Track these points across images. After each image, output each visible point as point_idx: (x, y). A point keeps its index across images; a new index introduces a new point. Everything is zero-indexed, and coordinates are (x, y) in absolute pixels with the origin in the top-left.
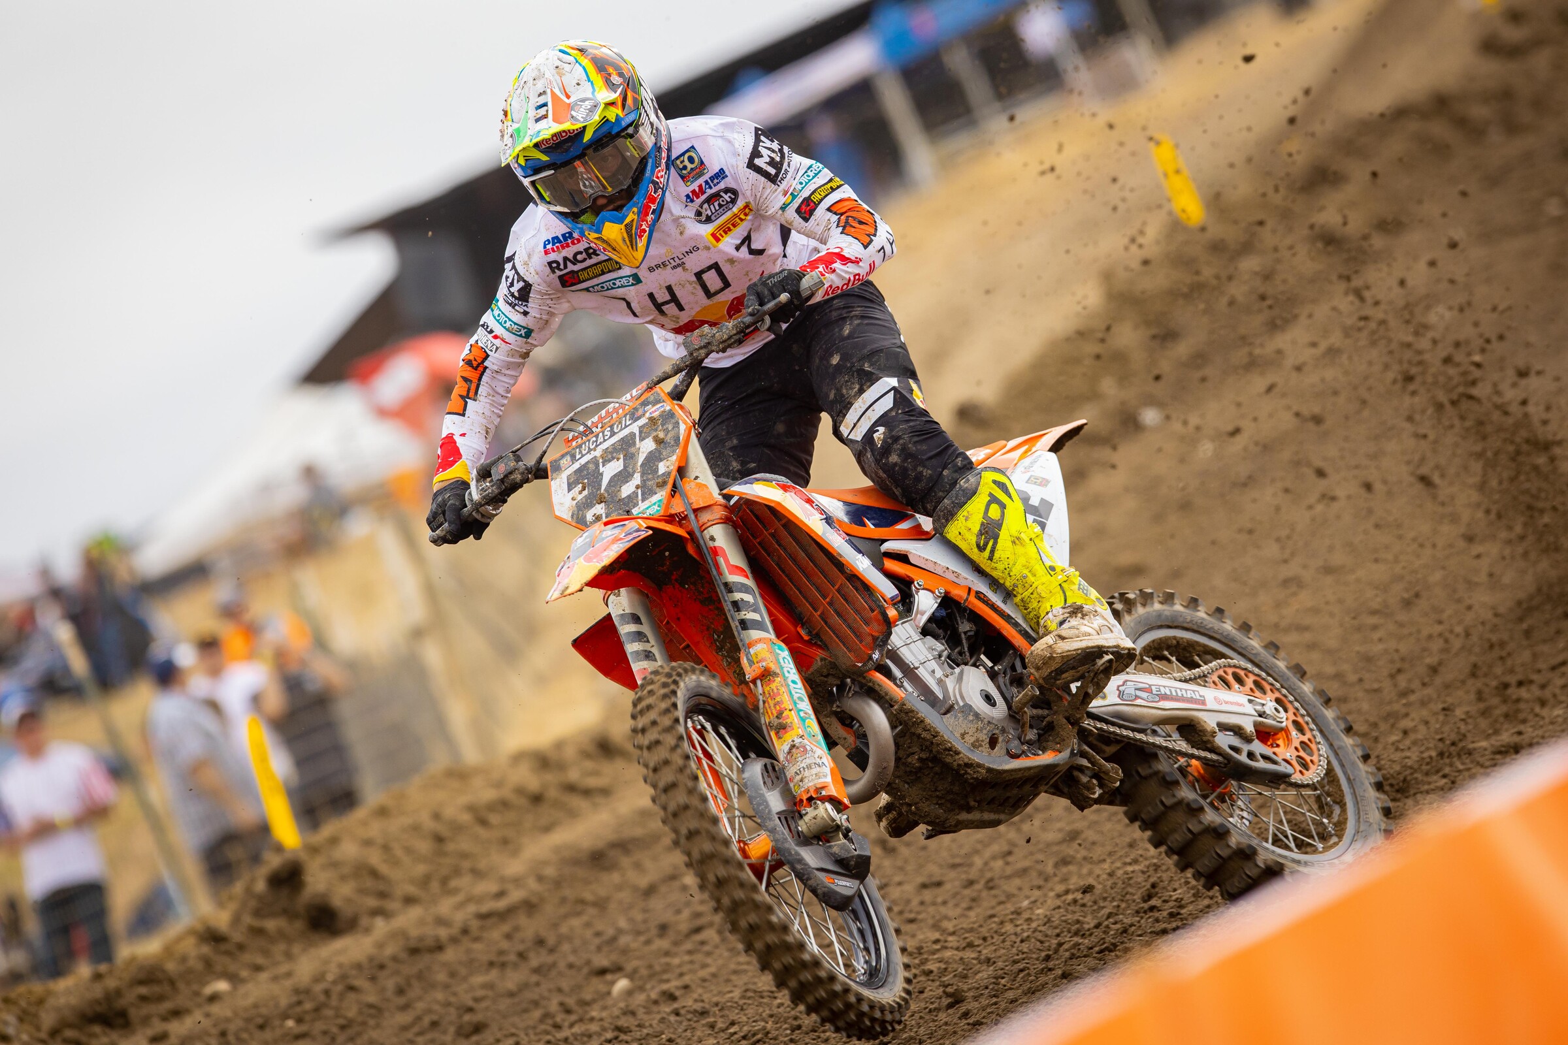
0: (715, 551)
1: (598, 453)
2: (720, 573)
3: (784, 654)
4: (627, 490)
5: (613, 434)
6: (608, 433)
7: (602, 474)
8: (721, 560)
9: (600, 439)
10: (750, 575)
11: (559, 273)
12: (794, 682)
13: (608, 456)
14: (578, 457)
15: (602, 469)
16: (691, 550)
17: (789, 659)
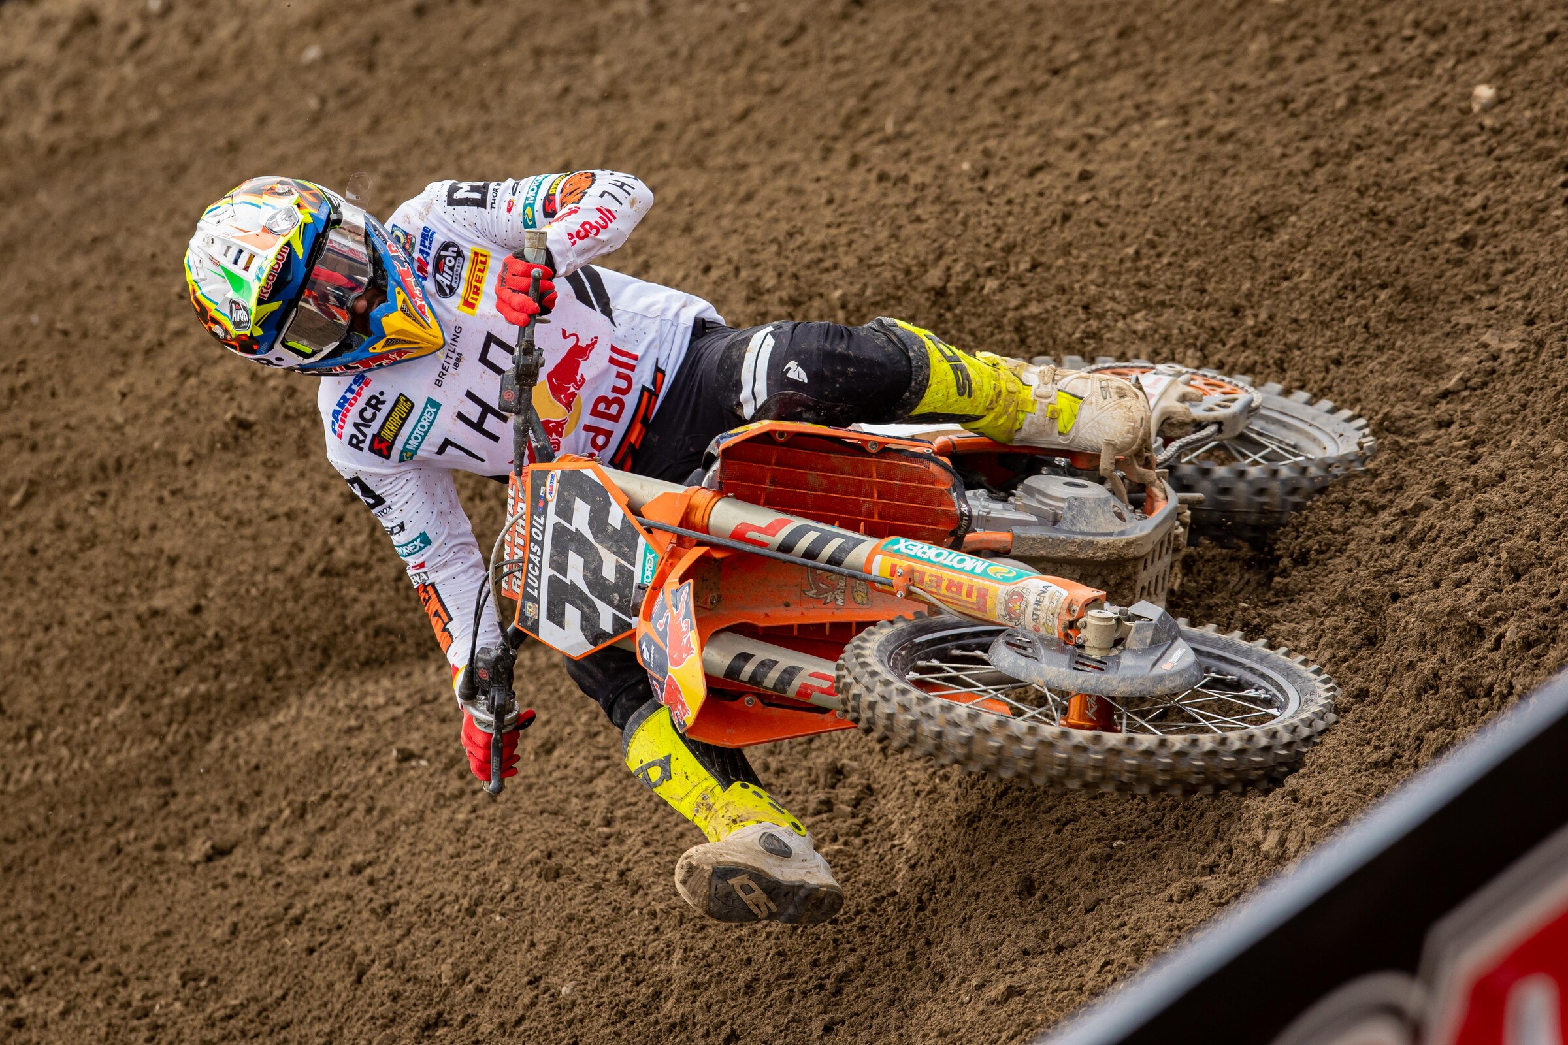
0: (738, 535)
1: (547, 572)
2: (763, 545)
3: (902, 544)
4: (609, 572)
5: (541, 544)
6: (536, 549)
7: (573, 585)
8: (751, 535)
9: (536, 560)
10: (789, 517)
11: (366, 446)
12: (938, 555)
13: (560, 565)
14: (535, 594)
15: (568, 581)
16: (717, 555)
17: (911, 542)
